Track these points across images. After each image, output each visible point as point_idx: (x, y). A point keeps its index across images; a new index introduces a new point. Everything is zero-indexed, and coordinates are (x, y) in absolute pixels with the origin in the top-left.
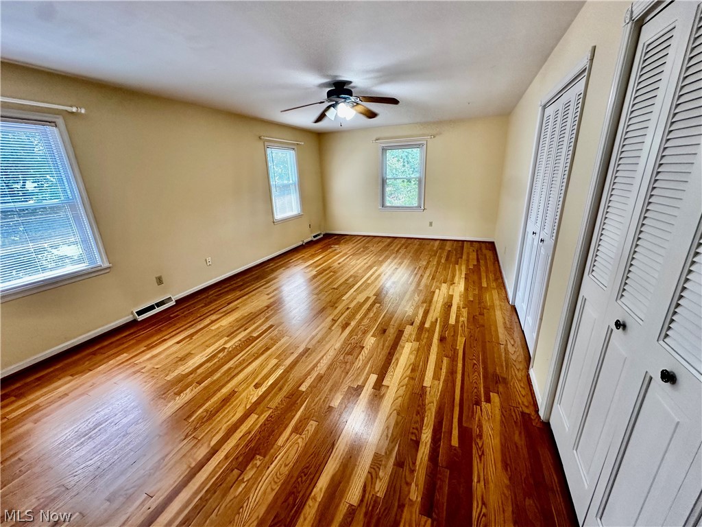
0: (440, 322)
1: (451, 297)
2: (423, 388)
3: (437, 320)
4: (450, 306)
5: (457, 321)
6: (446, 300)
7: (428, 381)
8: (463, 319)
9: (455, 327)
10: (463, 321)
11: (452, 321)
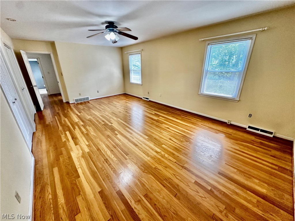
0: (72, 130)
1: (76, 144)
2: (66, 118)
3: (74, 130)
4: (73, 138)
5: (66, 134)
6: (77, 140)
7: (66, 120)
8: (63, 136)
9: (65, 131)
10: (62, 135)
11: (68, 133)
